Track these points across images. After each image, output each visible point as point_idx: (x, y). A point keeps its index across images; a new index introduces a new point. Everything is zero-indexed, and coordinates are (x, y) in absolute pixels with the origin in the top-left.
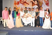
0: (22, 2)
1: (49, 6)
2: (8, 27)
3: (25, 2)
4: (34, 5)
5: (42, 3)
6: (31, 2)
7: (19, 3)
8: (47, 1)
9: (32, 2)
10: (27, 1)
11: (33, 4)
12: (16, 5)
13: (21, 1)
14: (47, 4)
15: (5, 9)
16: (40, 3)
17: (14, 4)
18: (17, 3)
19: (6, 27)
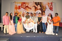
0: (24, 6)
1: (53, 11)
2: (8, 33)
3: (27, 7)
5: (46, 8)
7: (21, 7)
8: (51, 6)
9: (35, 6)
11: (36, 9)
12: (17, 9)
14: (51, 9)
15: (6, 14)
16: (43, 7)
17: (15, 8)
18: (18, 7)
19: (6, 33)
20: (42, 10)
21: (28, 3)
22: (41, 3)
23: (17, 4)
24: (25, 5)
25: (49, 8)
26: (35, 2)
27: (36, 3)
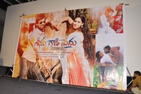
1: (122, 32)
4: (71, 30)
5: (99, 25)
6: (65, 23)
7: (34, 26)
9: (67, 22)
10: (55, 20)
11: (70, 28)
13: (39, 22)
16: (91, 22)
20: (88, 30)
21: (52, 15)
22: (85, 10)
23: (26, 19)
24: (43, 20)
25: (108, 24)
26: (70, 11)
27: (71, 13)
